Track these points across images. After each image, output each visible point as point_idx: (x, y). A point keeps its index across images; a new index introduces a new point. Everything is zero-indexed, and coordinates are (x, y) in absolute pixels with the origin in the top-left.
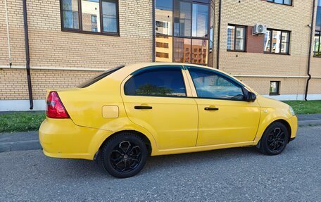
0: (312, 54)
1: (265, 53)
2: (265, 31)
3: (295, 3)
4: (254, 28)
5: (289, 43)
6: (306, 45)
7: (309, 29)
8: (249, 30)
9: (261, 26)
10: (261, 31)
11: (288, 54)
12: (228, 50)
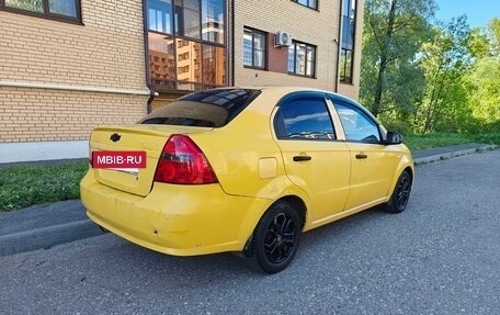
0: (339, 79)
1: (290, 73)
2: (289, 43)
3: (321, 7)
4: (276, 36)
5: (314, 62)
6: (333, 66)
7: (335, 45)
8: (270, 38)
9: (285, 35)
10: (285, 42)
11: (313, 77)
12: (245, 67)
